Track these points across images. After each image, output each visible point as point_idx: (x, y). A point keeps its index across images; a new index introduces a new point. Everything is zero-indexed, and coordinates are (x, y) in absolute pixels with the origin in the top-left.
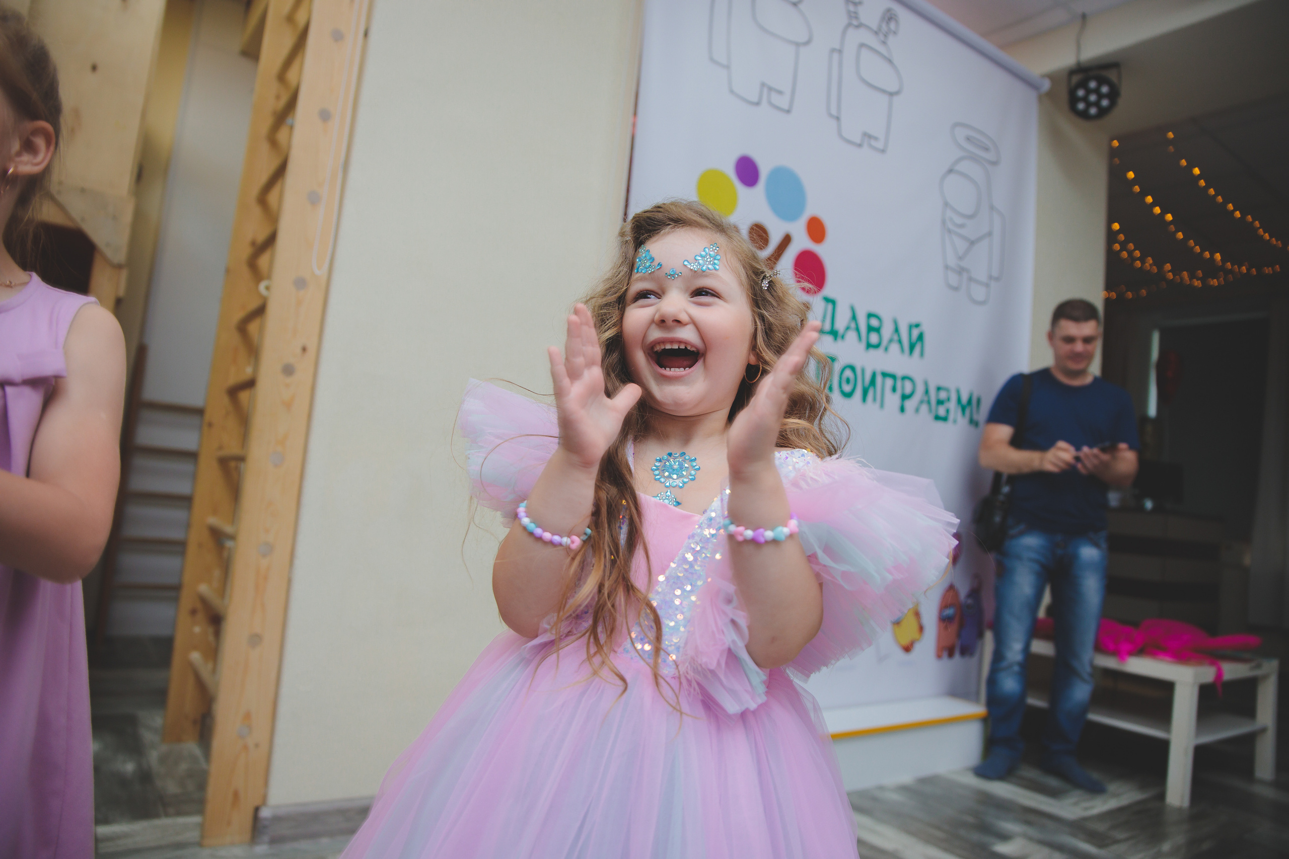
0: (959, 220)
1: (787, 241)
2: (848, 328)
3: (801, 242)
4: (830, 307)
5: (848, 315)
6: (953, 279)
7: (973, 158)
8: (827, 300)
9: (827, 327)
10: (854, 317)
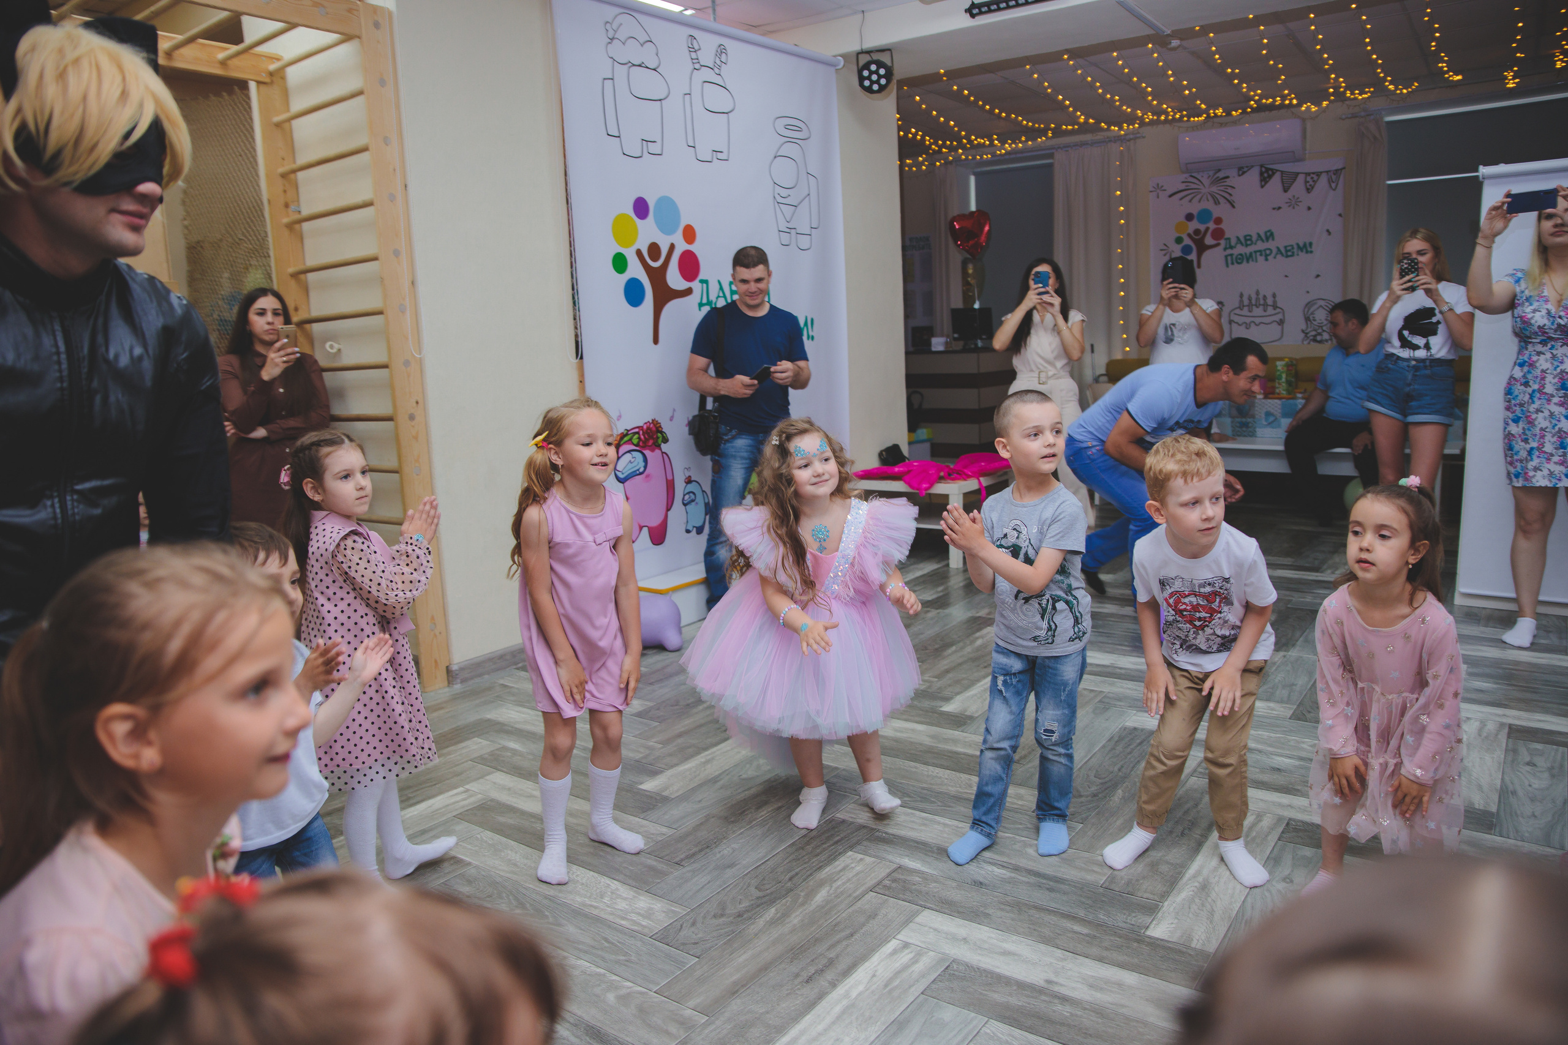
0: (784, 193)
1: (672, 247)
2: (719, 297)
3: (681, 246)
4: (705, 285)
5: (718, 287)
6: (785, 238)
7: (791, 141)
8: (702, 281)
9: (705, 301)
10: (721, 288)
